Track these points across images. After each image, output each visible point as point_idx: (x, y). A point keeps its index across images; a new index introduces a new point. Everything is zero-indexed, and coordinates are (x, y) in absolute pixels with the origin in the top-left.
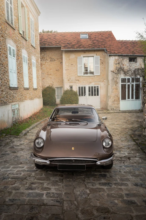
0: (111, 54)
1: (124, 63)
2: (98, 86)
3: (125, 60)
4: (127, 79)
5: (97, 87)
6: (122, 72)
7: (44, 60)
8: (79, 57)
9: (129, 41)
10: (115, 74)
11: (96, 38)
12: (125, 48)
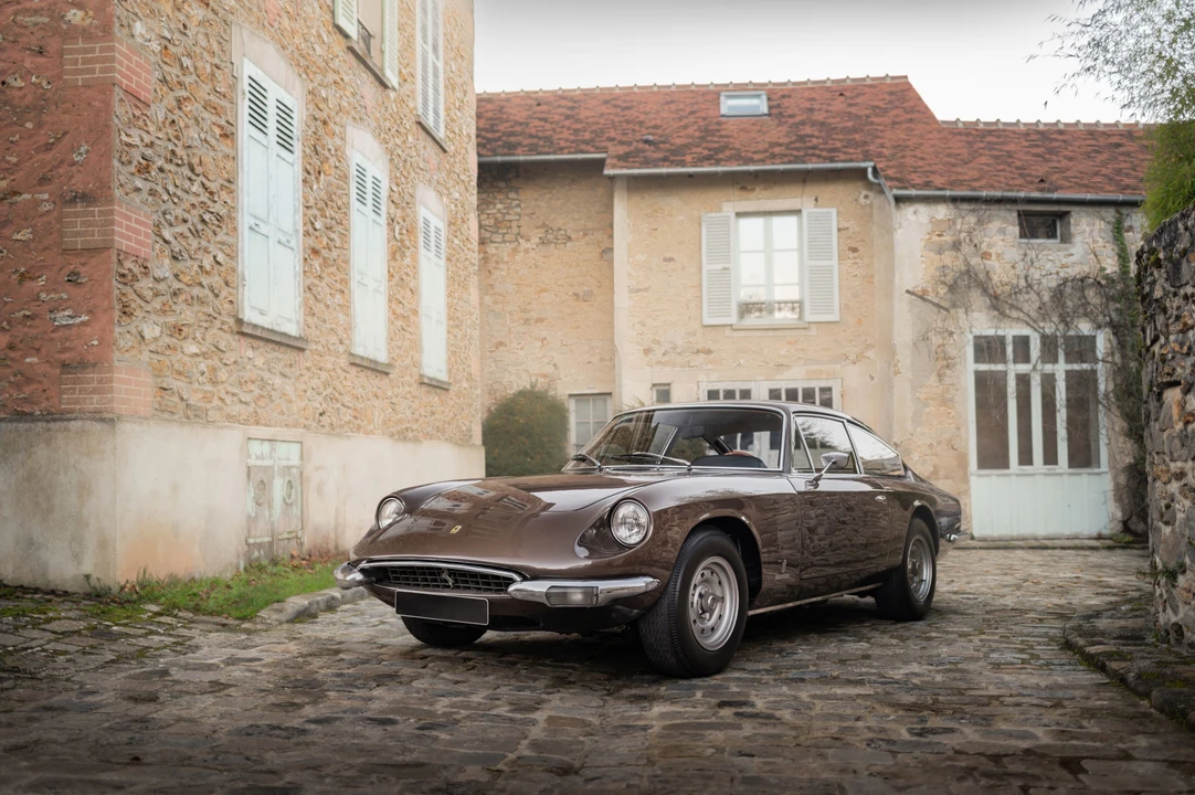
0: (906, 188)
1: (990, 246)
2: (830, 389)
3: (995, 225)
4: (1009, 340)
5: (822, 390)
6: (977, 299)
7: (507, 237)
8: (713, 215)
9: (1016, 128)
10: (936, 309)
11: (816, 113)
12: (991, 161)
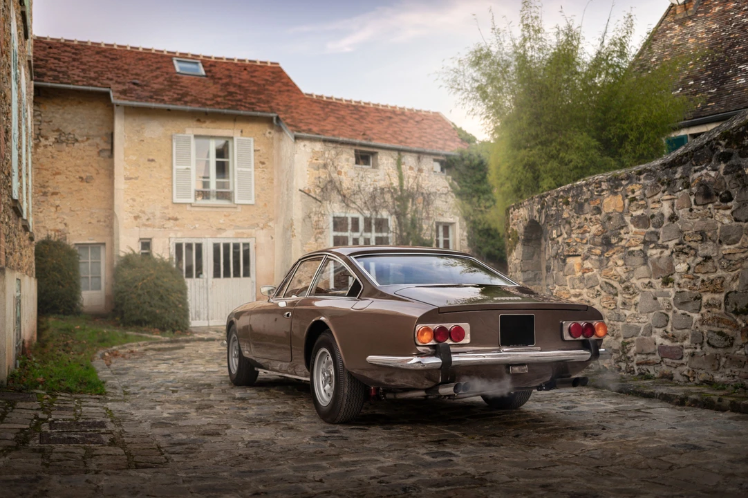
0: (299, 132)
2: (248, 244)
3: (344, 156)
4: (350, 220)
5: (245, 245)
6: (336, 197)
8: (180, 135)
9: (341, 102)
10: (314, 201)
11: (234, 79)
12: (336, 120)
